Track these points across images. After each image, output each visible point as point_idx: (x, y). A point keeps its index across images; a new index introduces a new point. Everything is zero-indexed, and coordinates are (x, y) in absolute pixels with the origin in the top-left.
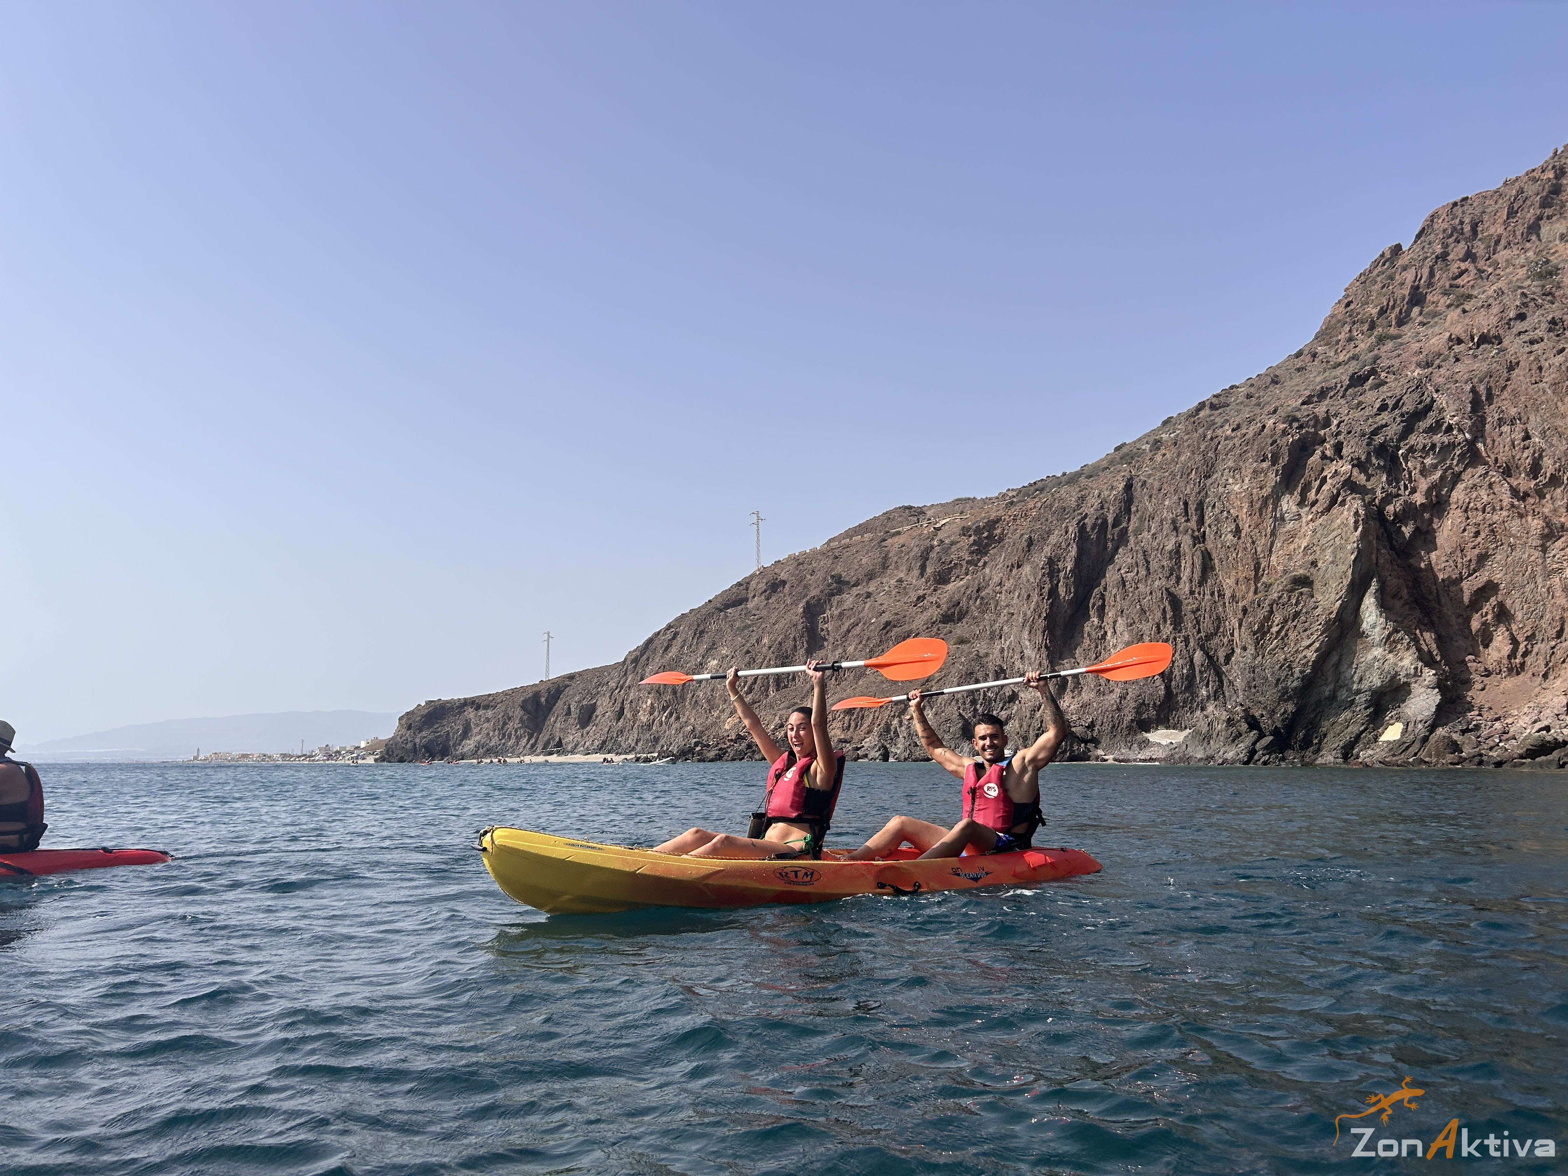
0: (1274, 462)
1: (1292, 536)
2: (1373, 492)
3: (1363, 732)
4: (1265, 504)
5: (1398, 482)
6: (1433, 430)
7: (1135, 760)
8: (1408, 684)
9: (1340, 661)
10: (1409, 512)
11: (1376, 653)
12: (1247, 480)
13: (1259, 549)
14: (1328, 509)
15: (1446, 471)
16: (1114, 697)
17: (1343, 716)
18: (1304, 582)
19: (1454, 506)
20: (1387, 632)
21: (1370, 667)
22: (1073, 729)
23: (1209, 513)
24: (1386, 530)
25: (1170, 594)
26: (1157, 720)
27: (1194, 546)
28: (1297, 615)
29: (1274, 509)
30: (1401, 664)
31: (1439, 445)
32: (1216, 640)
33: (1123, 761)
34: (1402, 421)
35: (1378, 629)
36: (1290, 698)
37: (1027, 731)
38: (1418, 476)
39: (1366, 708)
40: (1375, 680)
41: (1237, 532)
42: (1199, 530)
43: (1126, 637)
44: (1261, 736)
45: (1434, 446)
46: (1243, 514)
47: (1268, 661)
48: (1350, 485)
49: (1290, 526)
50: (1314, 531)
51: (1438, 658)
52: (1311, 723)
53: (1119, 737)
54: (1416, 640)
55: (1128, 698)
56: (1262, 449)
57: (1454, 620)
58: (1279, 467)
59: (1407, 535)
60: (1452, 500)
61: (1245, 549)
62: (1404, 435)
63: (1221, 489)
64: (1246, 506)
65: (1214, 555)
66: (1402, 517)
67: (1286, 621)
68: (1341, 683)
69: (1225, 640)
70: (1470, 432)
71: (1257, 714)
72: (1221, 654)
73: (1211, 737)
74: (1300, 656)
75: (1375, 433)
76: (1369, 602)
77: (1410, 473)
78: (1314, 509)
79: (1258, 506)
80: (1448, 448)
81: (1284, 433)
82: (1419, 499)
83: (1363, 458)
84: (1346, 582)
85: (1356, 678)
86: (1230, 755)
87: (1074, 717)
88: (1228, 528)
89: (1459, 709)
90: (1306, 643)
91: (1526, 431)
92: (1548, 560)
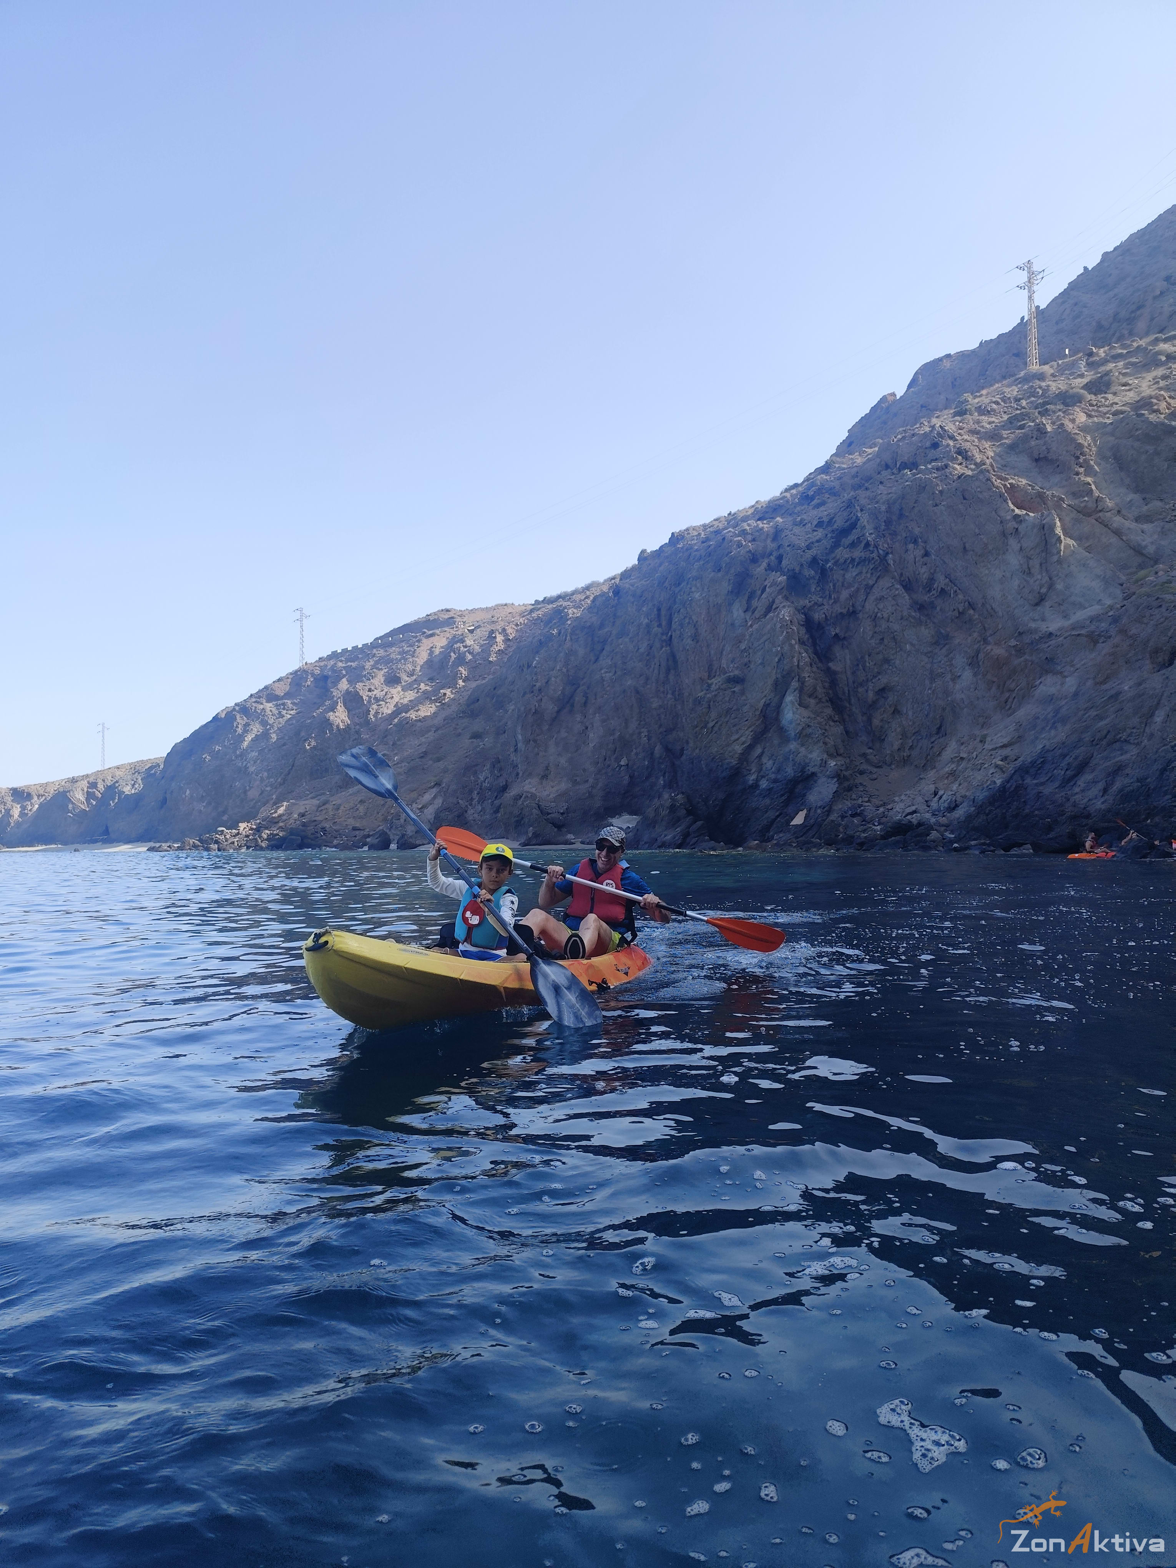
0: (727, 572)
3: (778, 816)
4: (719, 610)
5: (825, 593)
6: (853, 545)
8: (815, 774)
9: (763, 753)
11: (791, 746)
13: (712, 652)
14: (764, 616)
15: (862, 584)
16: (587, 786)
18: (737, 681)
19: (865, 616)
20: (801, 728)
21: (786, 758)
22: (549, 815)
23: (676, 619)
24: (812, 636)
25: (637, 692)
26: (621, 806)
27: (661, 648)
28: (729, 711)
29: (726, 616)
30: (810, 756)
31: (858, 560)
32: (673, 735)
34: (832, 538)
35: (794, 725)
36: (720, 787)
38: (840, 587)
39: (781, 796)
40: (789, 771)
41: (696, 636)
42: (666, 634)
43: (602, 731)
44: (695, 821)
45: (853, 560)
46: (701, 620)
48: (785, 595)
49: (738, 631)
50: (751, 635)
51: (842, 751)
53: (588, 822)
54: (825, 735)
55: (598, 787)
57: (860, 718)
58: (731, 576)
60: (865, 609)
62: (832, 550)
63: (685, 597)
64: (704, 612)
65: (678, 657)
67: (720, 717)
68: (763, 773)
69: (680, 735)
70: (883, 549)
71: (694, 801)
72: (676, 747)
73: (656, 823)
74: (730, 749)
75: (809, 547)
76: (790, 699)
77: (835, 585)
78: (753, 615)
79: (714, 612)
80: (864, 562)
81: (738, 545)
82: (840, 608)
83: (797, 569)
84: (771, 683)
86: (668, 838)
87: (553, 805)
88: (689, 632)
89: (854, 796)
90: (735, 737)
91: (925, 548)
92: (935, 666)
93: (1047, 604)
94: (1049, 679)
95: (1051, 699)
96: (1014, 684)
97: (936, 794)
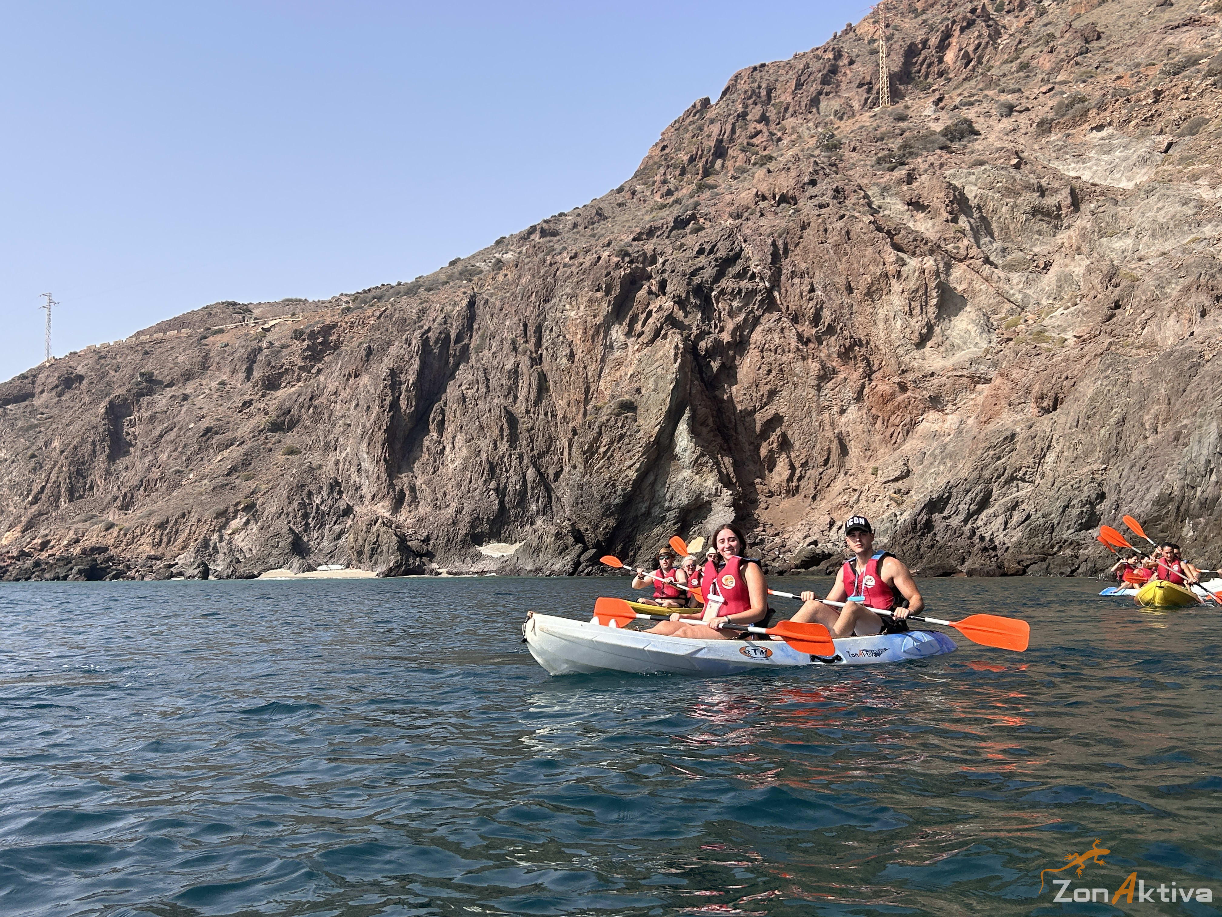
0: (608, 293)
1: (619, 363)
2: (689, 327)
4: (597, 332)
5: (710, 321)
6: (740, 276)
7: (468, 573)
8: (709, 503)
9: (656, 480)
10: (718, 348)
11: (685, 474)
12: (582, 308)
13: (590, 374)
14: (652, 341)
15: (748, 314)
16: (450, 511)
17: (655, 531)
18: (629, 407)
19: (752, 346)
20: (695, 456)
21: (680, 486)
22: (409, 543)
23: (546, 336)
24: (698, 364)
25: (508, 412)
26: (489, 533)
27: (532, 367)
28: (622, 437)
29: (605, 338)
30: (705, 485)
31: (744, 290)
32: (547, 458)
33: (456, 574)
34: (716, 266)
35: (688, 452)
36: (612, 514)
37: (363, 546)
38: (726, 317)
39: (674, 524)
40: (683, 499)
41: (571, 356)
42: (536, 352)
43: (465, 452)
44: (585, 549)
45: (740, 291)
46: (577, 340)
47: (595, 479)
48: (671, 320)
49: (617, 354)
50: (640, 360)
51: (734, 480)
52: (628, 537)
53: (453, 550)
54: (717, 463)
55: (464, 512)
56: (598, 279)
57: (747, 447)
58: (611, 297)
59: (715, 369)
60: (752, 340)
61: (578, 373)
62: (717, 278)
63: (559, 314)
64: (580, 332)
65: (549, 378)
66: (711, 353)
67: (612, 442)
68: (655, 501)
69: (556, 458)
70: (769, 281)
71: (582, 529)
72: (551, 471)
73: (540, 550)
74: (623, 475)
75: (694, 274)
76: (683, 427)
77: (720, 313)
78: (640, 340)
79: (591, 333)
80: (752, 293)
81: (617, 266)
82: (726, 337)
83: (683, 296)
84: (665, 409)
85: (668, 497)
86: (557, 567)
87: (411, 531)
88: (563, 352)
89: (748, 526)
90: (628, 463)
91: (812, 284)
92: (822, 398)
93: (929, 344)
94: (932, 415)
95: (935, 435)
96: (898, 419)
97: (832, 524)
